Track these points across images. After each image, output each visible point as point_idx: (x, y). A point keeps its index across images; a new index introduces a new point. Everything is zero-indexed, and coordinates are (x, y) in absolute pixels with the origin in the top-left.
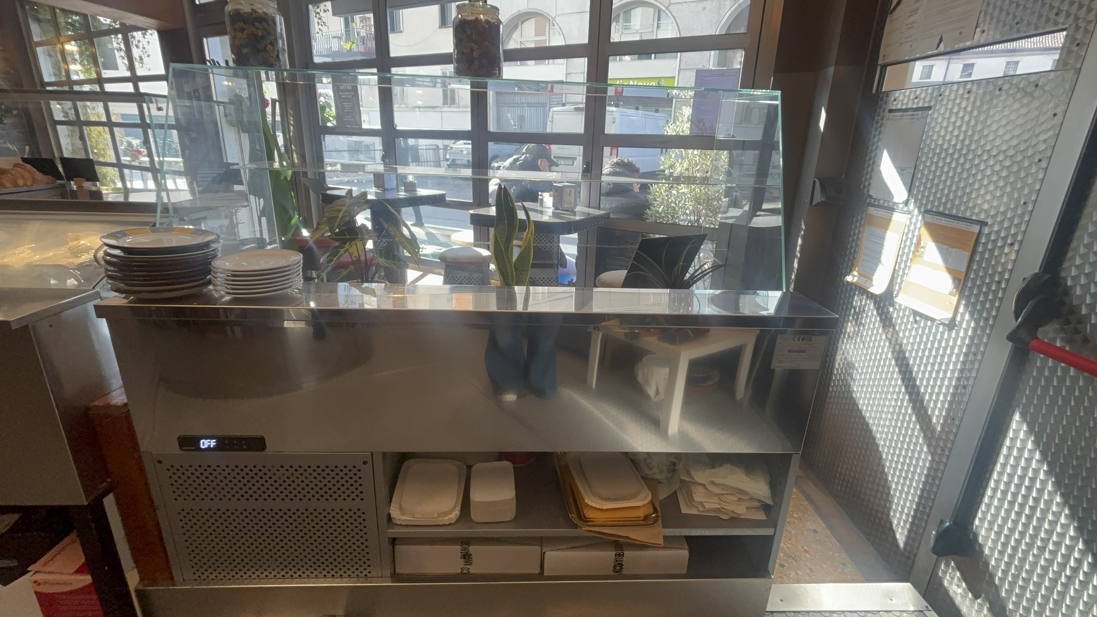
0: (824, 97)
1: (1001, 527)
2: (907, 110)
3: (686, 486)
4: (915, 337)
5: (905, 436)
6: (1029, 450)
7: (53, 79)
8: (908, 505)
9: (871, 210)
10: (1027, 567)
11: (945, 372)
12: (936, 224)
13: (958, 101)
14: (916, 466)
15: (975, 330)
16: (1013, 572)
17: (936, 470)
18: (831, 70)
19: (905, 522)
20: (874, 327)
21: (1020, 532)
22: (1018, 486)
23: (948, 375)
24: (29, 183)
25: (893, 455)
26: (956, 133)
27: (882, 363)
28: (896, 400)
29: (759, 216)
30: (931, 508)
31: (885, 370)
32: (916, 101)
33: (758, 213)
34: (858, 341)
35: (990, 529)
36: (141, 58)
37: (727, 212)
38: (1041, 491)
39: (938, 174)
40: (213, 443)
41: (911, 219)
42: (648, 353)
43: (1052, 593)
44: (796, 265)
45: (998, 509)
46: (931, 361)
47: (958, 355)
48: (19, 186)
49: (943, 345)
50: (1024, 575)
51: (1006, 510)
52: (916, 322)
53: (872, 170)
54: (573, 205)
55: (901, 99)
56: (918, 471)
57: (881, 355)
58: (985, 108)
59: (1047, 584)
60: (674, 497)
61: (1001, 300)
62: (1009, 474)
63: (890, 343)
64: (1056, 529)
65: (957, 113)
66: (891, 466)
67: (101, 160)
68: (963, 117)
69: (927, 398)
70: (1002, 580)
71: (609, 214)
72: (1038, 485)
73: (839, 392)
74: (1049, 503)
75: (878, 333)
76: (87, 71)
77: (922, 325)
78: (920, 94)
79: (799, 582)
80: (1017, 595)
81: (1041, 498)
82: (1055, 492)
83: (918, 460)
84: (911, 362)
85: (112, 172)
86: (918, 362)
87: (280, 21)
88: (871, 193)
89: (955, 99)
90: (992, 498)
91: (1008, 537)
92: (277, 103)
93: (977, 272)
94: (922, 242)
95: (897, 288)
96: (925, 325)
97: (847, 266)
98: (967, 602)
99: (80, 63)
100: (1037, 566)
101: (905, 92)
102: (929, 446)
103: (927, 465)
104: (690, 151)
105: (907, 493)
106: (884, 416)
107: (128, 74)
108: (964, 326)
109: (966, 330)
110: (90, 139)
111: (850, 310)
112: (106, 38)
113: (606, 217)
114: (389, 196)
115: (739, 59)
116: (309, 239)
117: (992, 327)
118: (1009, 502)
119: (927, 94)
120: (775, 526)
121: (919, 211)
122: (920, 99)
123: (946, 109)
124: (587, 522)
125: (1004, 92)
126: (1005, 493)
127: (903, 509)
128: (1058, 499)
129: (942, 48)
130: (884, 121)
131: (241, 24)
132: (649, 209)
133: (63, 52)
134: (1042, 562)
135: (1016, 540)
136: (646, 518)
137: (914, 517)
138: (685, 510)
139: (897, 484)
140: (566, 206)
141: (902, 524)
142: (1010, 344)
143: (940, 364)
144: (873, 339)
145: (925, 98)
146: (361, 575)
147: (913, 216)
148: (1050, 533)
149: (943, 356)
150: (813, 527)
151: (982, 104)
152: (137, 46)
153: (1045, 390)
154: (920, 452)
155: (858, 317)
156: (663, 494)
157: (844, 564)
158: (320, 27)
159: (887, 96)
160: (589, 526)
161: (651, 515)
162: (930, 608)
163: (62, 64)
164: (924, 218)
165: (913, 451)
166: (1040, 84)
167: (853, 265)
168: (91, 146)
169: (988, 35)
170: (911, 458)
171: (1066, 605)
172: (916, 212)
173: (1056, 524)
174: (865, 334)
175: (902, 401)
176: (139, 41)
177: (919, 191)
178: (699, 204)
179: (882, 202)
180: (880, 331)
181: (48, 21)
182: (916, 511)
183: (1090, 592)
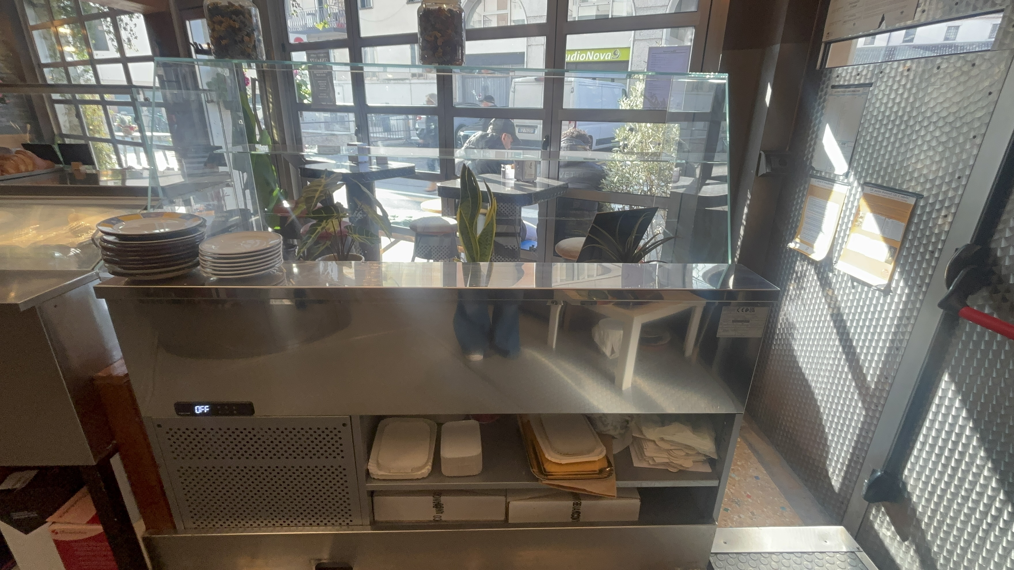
0: (771, 73)
1: (928, 478)
2: (849, 86)
3: (639, 442)
4: (852, 301)
5: (841, 392)
6: (956, 408)
7: (49, 61)
8: (843, 455)
9: (814, 181)
10: (952, 514)
11: (880, 334)
12: (874, 196)
13: (898, 79)
14: (851, 420)
15: (908, 296)
16: (938, 518)
17: (870, 424)
18: (777, 48)
19: (840, 470)
20: (814, 291)
21: (946, 483)
22: (945, 441)
23: (883, 337)
24: (30, 168)
25: (830, 409)
26: (895, 109)
27: (821, 325)
28: (834, 359)
29: (708, 184)
30: (864, 458)
31: (824, 331)
32: (858, 77)
33: (708, 182)
34: (800, 303)
35: (918, 479)
36: (129, 40)
37: (678, 181)
38: (966, 446)
39: (877, 148)
40: (206, 409)
41: (851, 190)
42: (604, 317)
43: (974, 538)
44: (742, 232)
45: (926, 461)
46: (867, 324)
47: (892, 319)
48: (22, 172)
49: (879, 309)
50: (948, 521)
51: (933, 462)
52: (853, 287)
53: (815, 144)
54: (533, 177)
55: (843, 75)
56: (853, 424)
57: (821, 317)
58: (924, 85)
59: (969, 530)
60: (626, 452)
61: (934, 268)
62: (937, 430)
63: (829, 307)
64: (979, 480)
65: (897, 90)
66: (828, 419)
67: (97, 136)
68: (902, 94)
69: (862, 357)
70: (928, 525)
71: (567, 184)
72: (964, 441)
73: (781, 350)
74: (973, 457)
75: (817, 296)
76: (80, 52)
77: (859, 290)
78: (862, 71)
79: (741, 525)
80: (941, 539)
81: (966, 452)
82: (980, 447)
83: (853, 414)
84: (848, 324)
85: (107, 147)
86: (854, 324)
87: (255, 11)
88: (814, 165)
89: (895, 77)
90: (920, 450)
91: (934, 487)
92: (257, 83)
93: (912, 241)
94: (861, 213)
95: (836, 255)
96: (862, 290)
97: (790, 234)
98: (896, 544)
99: (73, 46)
100: (961, 513)
101: (848, 69)
102: (863, 402)
103: (862, 419)
104: (643, 124)
105: (843, 445)
106: (822, 373)
107: (118, 55)
108: (899, 292)
109: (900, 296)
110: (85, 116)
111: (792, 275)
112: (96, 21)
113: (564, 188)
114: (363, 170)
115: (690, 37)
116: (289, 210)
117: (925, 293)
118: (937, 455)
119: (868, 71)
120: (719, 479)
121: (859, 183)
122: (862, 76)
123: (887, 86)
124: (547, 475)
125: (942, 71)
126: (933, 446)
127: (838, 459)
128: (982, 454)
129: (883, 27)
130: (827, 97)
131: (219, 18)
132: (605, 179)
133: (57, 35)
134: (966, 510)
135: (942, 490)
136: (601, 471)
137: (848, 466)
138: (637, 464)
139: (833, 435)
140: (527, 178)
141: (837, 472)
142: (941, 311)
143: (876, 327)
144: (813, 302)
145: (866, 75)
146: (343, 523)
147: (853, 187)
148: (973, 484)
149: (878, 320)
150: (755, 475)
151: (921, 82)
152: (125, 29)
153: (973, 353)
154: (855, 408)
155: (799, 282)
156: (617, 449)
157: (783, 508)
158: (295, 8)
159: (830, 73)
160: (549, 479)
161: (606, 468)
162: (861, 550)
163: (56, 46)
164: (863, 189)
165: (849, 406)
166: (977, 64)
167: (795, 233)
168: (87, 123)
169: (928, 15)
170: (847, 413)
171: (987, 549)
172: (856, 184)
173: (980, 476)
174: (806, 297)
175: (840, 360)
176: (127, 24)
177: (859, 164)
178: (651, 174)
179: (823, 174)
180: (820, 295)
181: (43, 6)
182: (850, 461)
183: (1009, 538)
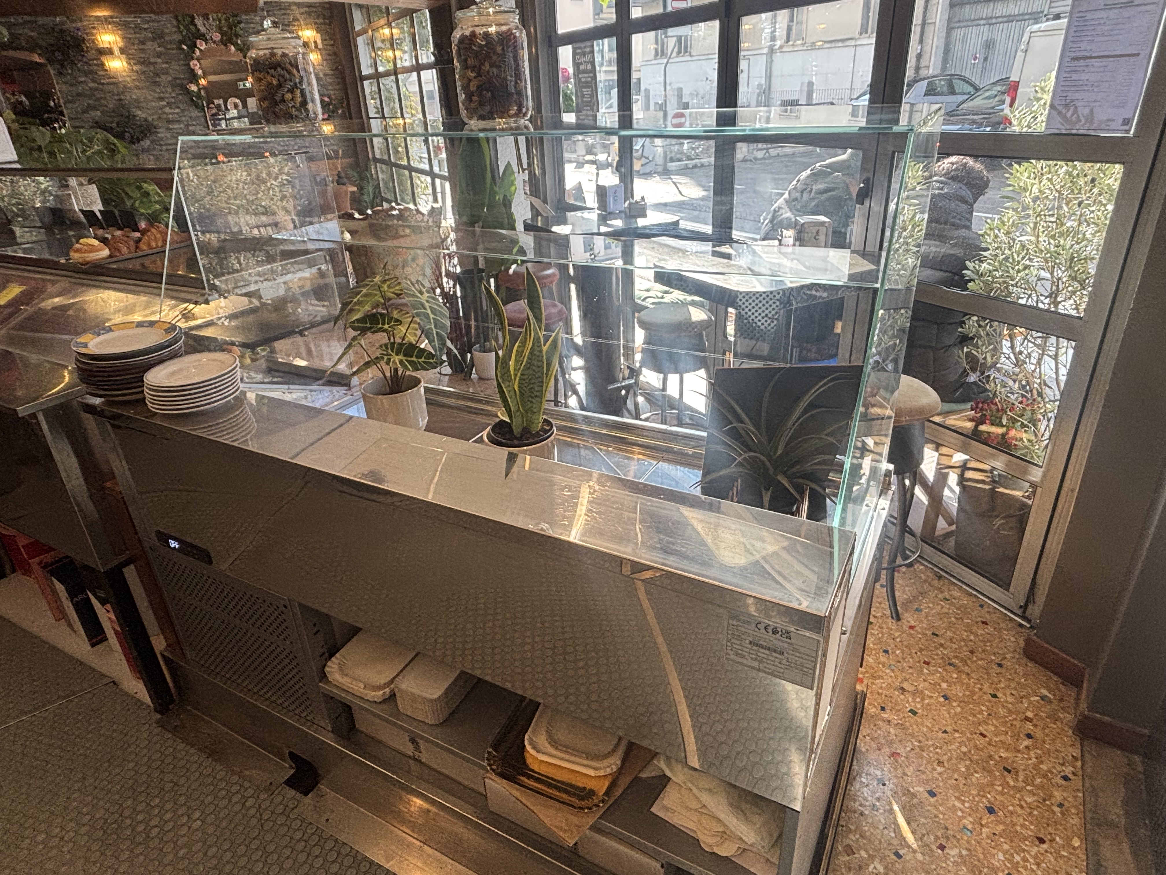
40: (176, 545)
138: (656, 808)
146: (307, 718)
161: (599, 794)
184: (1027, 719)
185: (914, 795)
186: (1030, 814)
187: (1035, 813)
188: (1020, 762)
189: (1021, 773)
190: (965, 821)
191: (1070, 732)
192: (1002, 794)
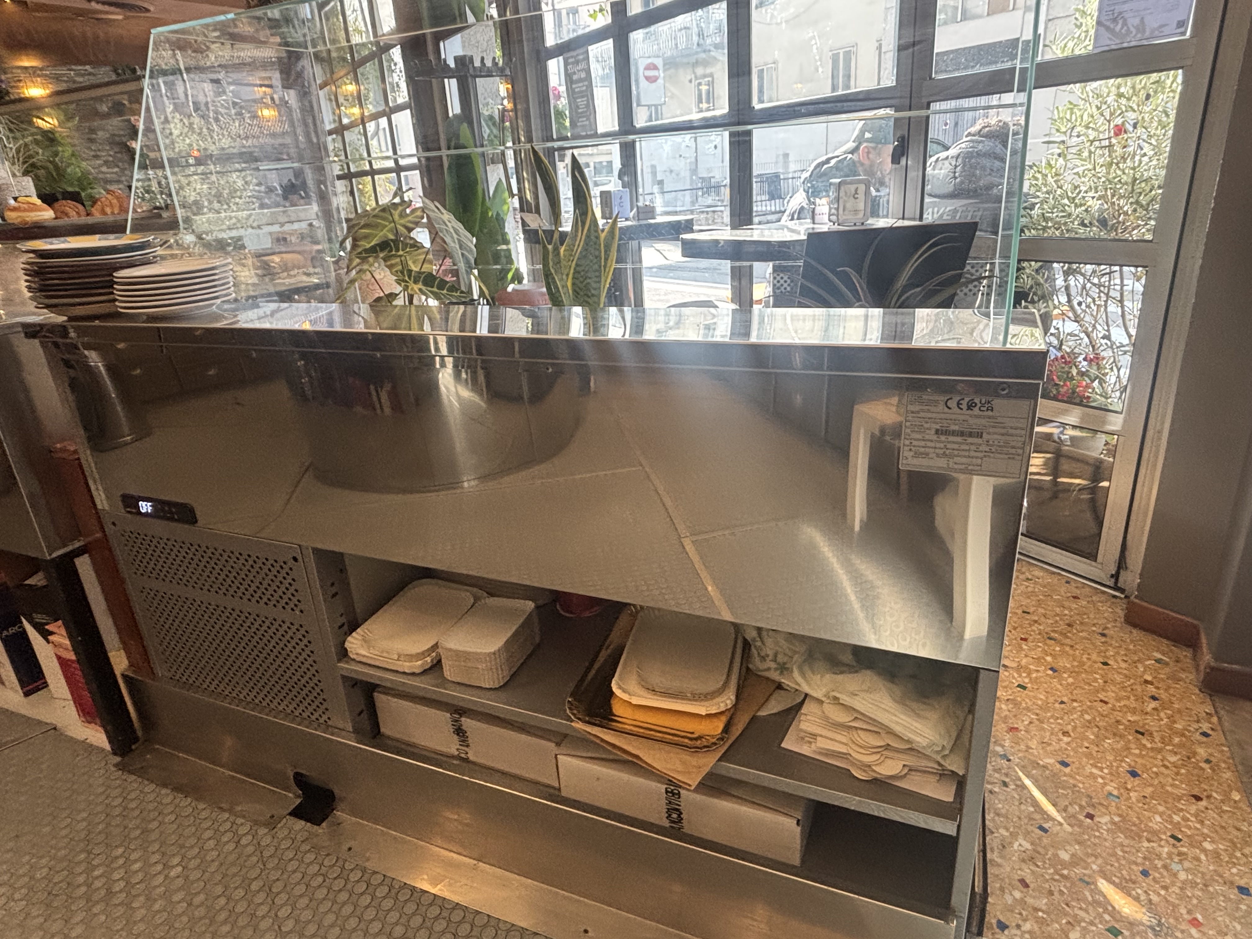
40: (150, 508)
138: (789, 742)
140: (846, 217)
146: (320, 719)
156: (772, 708)
168: (360, 201)
184: (1146, 682)
185: (1045, 767)
186: (1177, 774)
187: (1183, 771)
188: (1151, 723)
189: (1155, 734)
190: (1108, 788)
191: (1197, 691)
192: (1141, 756)
